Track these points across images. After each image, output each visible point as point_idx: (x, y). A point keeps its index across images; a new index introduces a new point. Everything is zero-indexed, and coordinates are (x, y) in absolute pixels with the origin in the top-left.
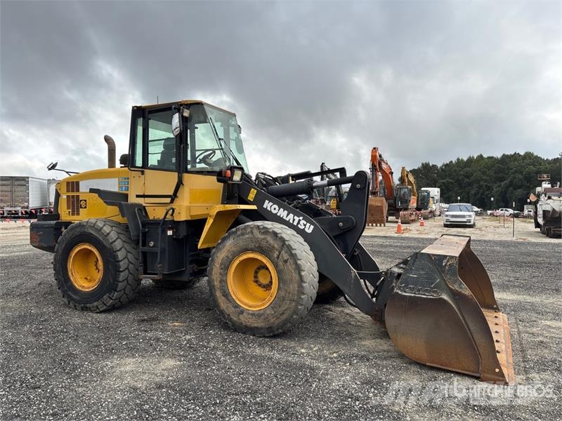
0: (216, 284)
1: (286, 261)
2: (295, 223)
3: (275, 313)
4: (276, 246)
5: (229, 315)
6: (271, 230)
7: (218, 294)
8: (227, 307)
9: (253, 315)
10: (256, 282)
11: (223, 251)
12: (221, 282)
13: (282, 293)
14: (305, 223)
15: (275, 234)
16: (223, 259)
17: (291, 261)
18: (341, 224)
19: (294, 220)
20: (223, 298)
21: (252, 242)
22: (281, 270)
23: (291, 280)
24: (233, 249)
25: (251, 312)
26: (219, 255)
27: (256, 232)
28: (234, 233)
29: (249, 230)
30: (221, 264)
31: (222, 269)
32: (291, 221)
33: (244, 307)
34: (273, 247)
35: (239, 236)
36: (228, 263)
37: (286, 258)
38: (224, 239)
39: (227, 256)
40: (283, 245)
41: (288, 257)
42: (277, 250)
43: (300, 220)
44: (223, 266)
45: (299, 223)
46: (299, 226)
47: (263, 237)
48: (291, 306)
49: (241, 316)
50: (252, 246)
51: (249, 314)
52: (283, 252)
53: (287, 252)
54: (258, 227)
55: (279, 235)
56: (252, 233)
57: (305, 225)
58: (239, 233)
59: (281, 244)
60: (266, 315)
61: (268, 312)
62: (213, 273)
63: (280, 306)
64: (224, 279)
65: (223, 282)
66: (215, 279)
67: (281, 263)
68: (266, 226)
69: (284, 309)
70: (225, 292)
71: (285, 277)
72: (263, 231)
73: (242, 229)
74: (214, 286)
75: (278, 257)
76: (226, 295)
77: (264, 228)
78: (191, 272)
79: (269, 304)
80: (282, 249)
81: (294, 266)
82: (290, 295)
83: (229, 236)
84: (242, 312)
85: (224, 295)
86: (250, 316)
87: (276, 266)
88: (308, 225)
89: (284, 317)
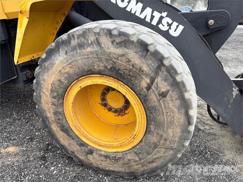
0: (48, 115)
1: (163, 95)
2: (154, 23)
3: (140, 159)
4: (145, 68)
5: (73, 152)
6: (134, 39)
7: (55, 128)
8: (70, 144)
9: (107, 157)
10: (105, 105)
11: (51, 72)
12: (55, 113)
13: (153, 139)
14: (170, 21)
15: (144, 46)
16: (53, 84)
17: (173, 94)
18: (211, 22)
19: (152, 17)
20: (62, 133)
21: (100, 60)
22: (154, 108)
23: (172, 123)
24: (68, 70)
25: (103, 153)
26: (45, 77)
27: (105, 41)
28: (64, 43)
29: (92, 38)
30: (52, 91)
31: (54, 97)
32: (148, 20)
33: (93, 145)
34: (141, 70)
35: (74, 48)
36: (61, 90)
37: (164, 90)
38: (51, 53)
39: (60, 81)
40: (159, 68)
41: (169, 88)
42: (147, 75)
43: (161, 18)
44: (55, 94)
45: (160, 21)
46: (160, 26)
47: (119, 51)
48: (166, 154)
49: (90, 156)
50: (100, 66)
51: (101, 155)
52: (159, 80)
53: (166, 80)
54: (109, 32)
55: (151, 49)
56: (99, 44)
57: (169, 25)
58: (74, 43)
59: (155, 65)
60: (126, 160)
61: (129, 157)
62: (43, 102)
63: (148, 154)
64: (60, 110)
65: (60, 114)
66: (46, 109)
67: (153, 97)
68: (123, 30)
69: (155, 157)
70: (63, 126)
71: (159, 118)
72: (118, 40)
73: (79, 36)
74: (47, 118)
75: (149, 88)
76: (66, 130)
77: (121, 34)
78: (25, 79)
79: (130, 147)
80: (157, 74)
81: (178, 102)
82: (168, 143)
83: (58, 47)
84: (91, 152)
85: (62, 130)
86: (103, 158)
87: (144, 100)
88: (175, 24)
89: (154, 165)
